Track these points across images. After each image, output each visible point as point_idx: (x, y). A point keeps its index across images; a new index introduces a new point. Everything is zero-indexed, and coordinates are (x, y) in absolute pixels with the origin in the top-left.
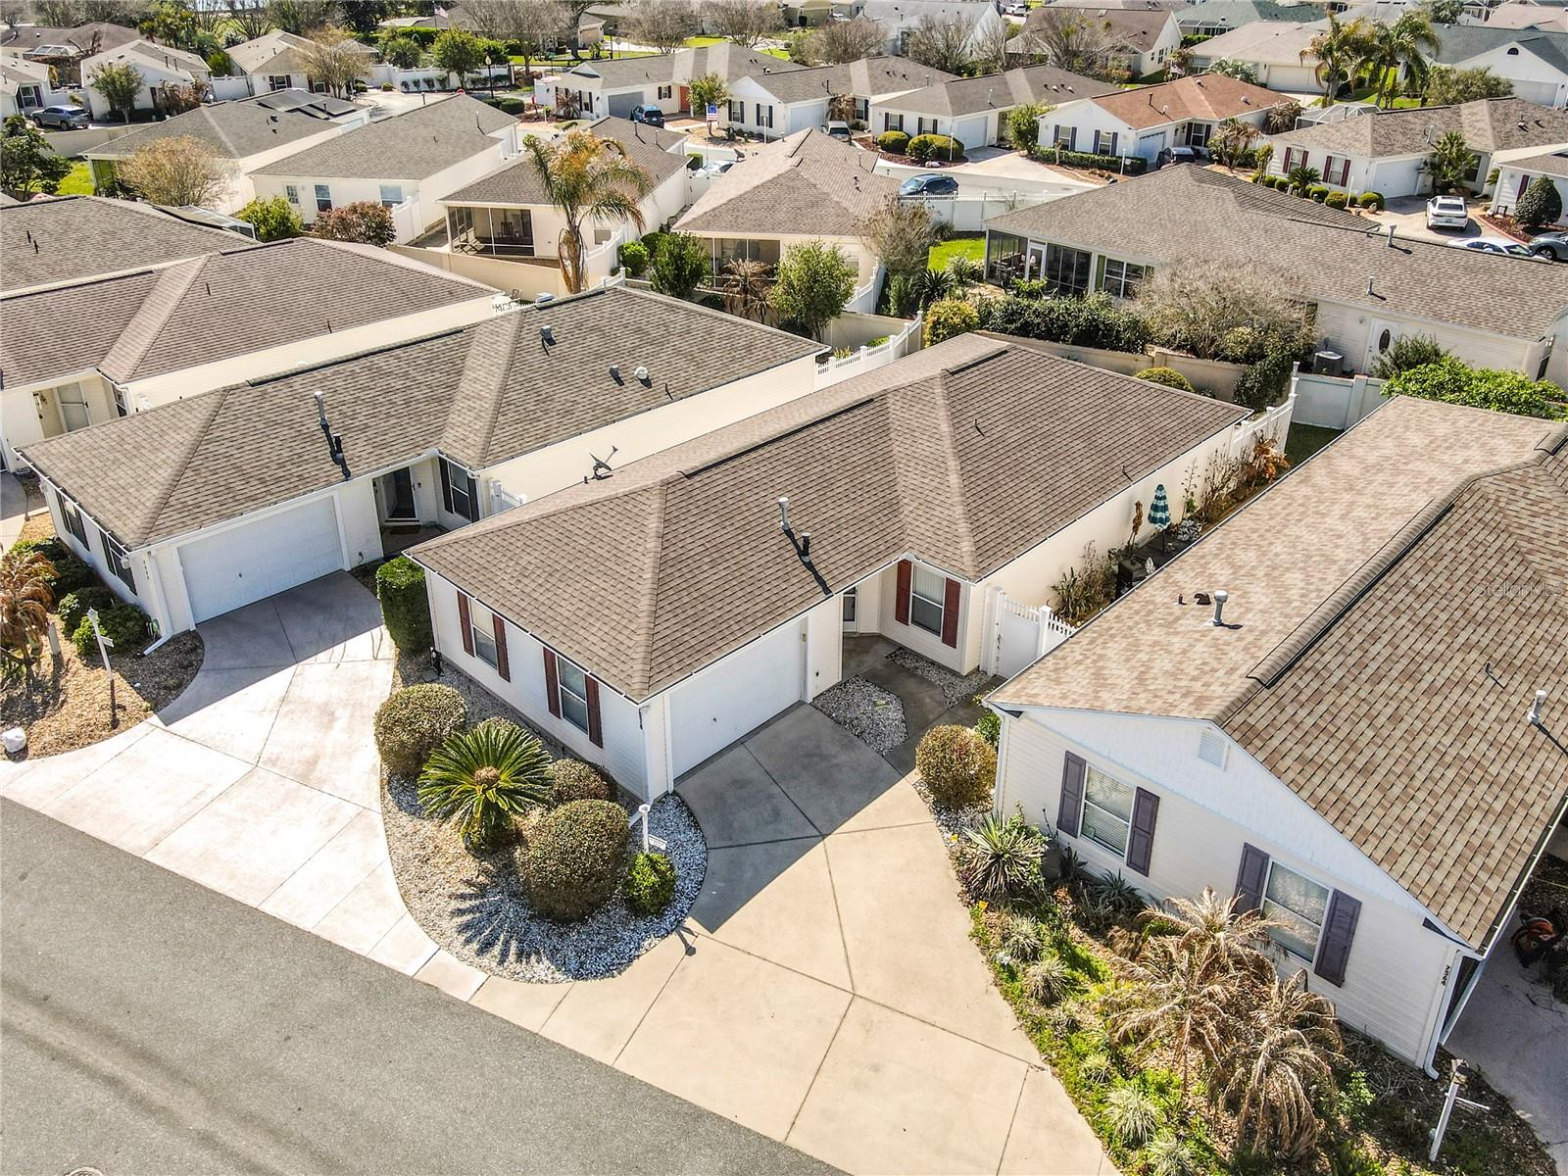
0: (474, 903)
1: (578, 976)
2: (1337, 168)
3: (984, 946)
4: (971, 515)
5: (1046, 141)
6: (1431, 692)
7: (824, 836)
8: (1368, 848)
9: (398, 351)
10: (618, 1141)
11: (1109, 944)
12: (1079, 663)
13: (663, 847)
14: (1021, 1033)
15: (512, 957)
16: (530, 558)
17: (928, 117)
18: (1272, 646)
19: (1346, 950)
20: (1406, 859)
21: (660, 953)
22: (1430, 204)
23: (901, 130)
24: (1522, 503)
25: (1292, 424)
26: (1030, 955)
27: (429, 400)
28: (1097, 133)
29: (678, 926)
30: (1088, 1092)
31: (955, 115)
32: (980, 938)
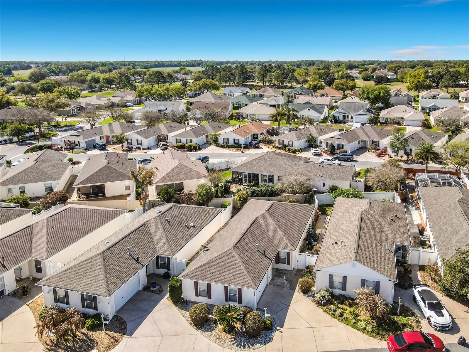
0: (235, 341)
1: (265, 344)
2: (291, 143)
3: (327, 312)
4: (287, 238)
5: (221, 141)
6: (375, 248)
7: (289, 306)
8: (380, 272)
9: (134, 233)
11: (345, 304)
12: (324, 259)
13: (269, 315)
14: (340, 322)
15: (251, 346)
16: (212, 270)
17: (189, 139)
18: (354, 247)
19: (379, 290)
20: (384, 272)
21: (276, 335)
22: (311, 150)
23: (181, 142)
24: (370, 215)
25: (318, 205)
26: (335, 311)
27: (149, 243)
28: (234, 139)
29: (276, 329)
30: (355, 326)
31: (196, 138)
32: (325, 311)
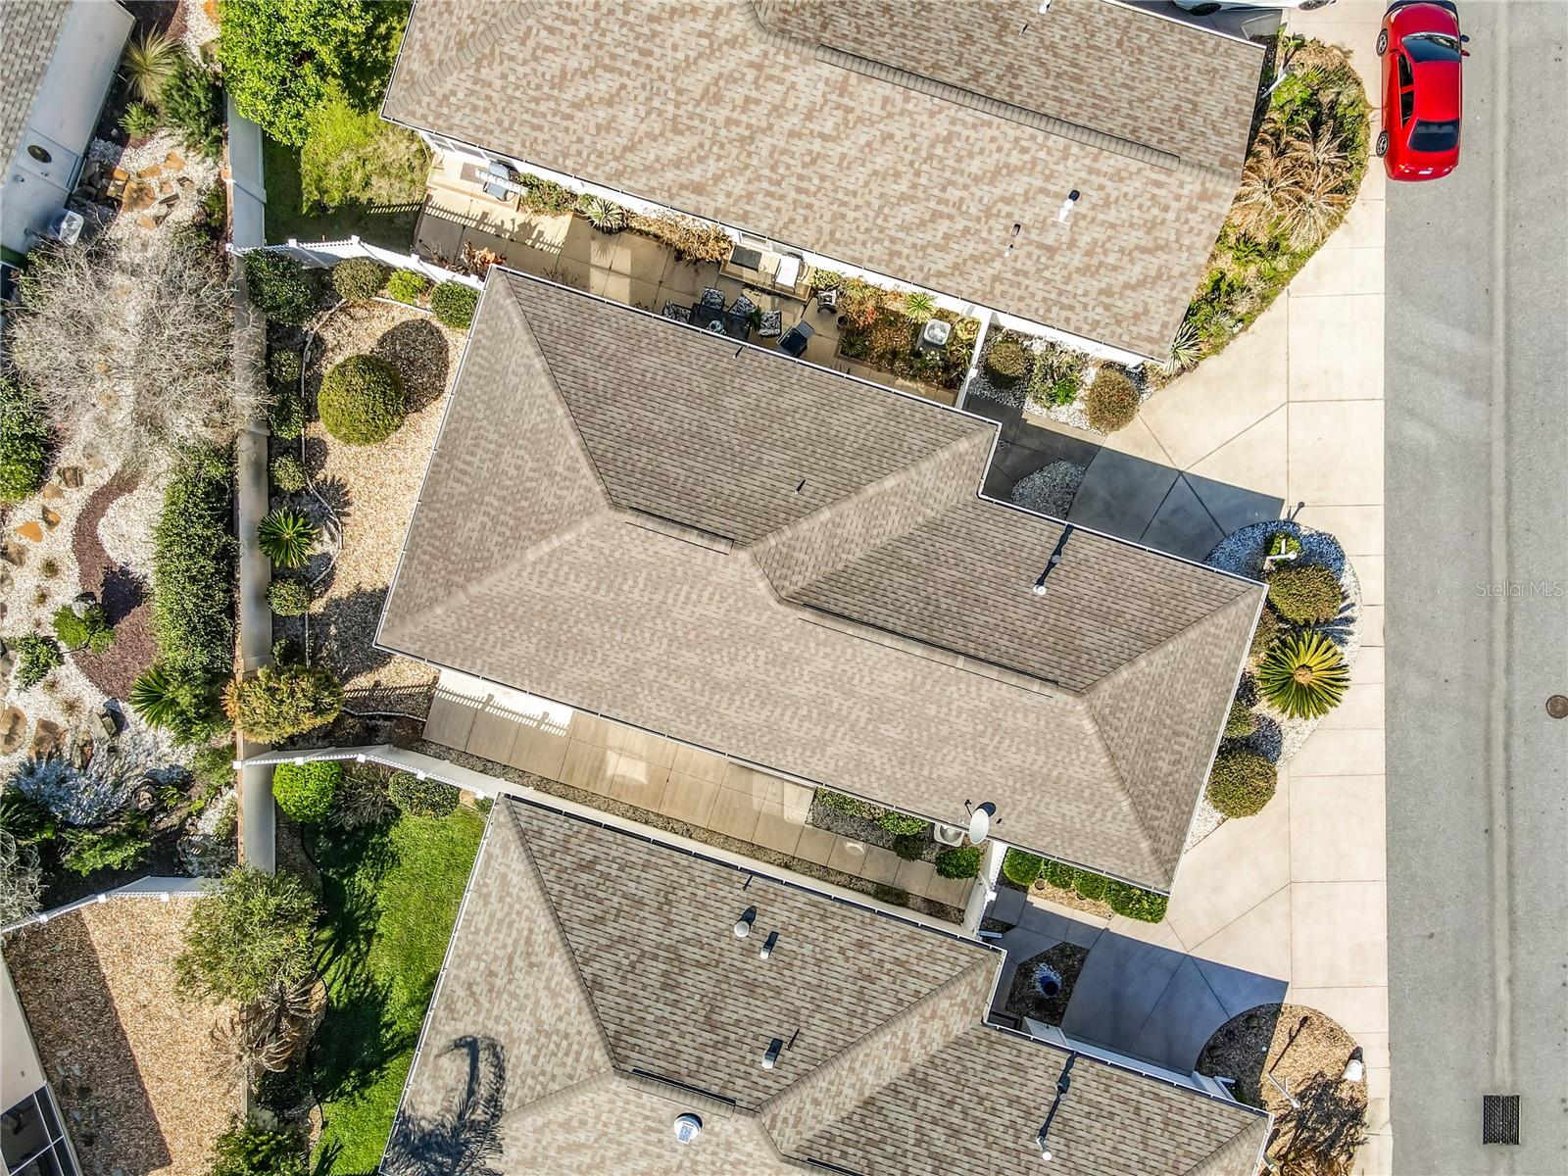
3: (1223, 345)
7: (1181, 473)
10: (1419, 477)
14: (1272, 308)
15: (1347, 602)
21: (1309, 521)
29: (1289, 522)
